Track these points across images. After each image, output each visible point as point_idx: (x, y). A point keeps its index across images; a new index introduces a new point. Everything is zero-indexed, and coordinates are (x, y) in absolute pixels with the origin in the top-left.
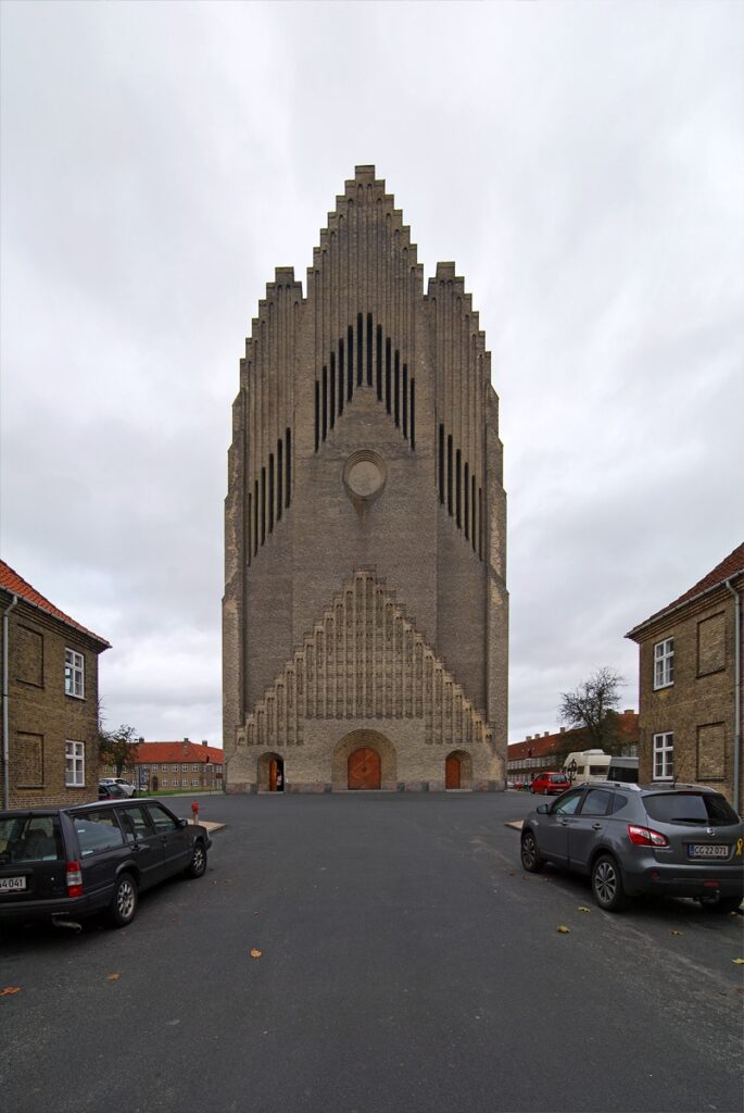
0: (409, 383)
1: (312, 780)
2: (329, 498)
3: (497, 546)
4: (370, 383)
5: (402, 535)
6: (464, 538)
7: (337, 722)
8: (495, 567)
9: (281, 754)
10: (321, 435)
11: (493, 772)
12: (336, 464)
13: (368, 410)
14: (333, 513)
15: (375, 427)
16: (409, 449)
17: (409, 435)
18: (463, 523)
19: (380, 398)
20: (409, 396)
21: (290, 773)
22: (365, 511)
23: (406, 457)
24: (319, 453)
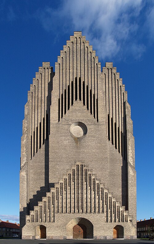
0: (96, 100)
1: (58, 235)
2: (64, 137)
3: (131, 155)
4: (80, 99)
5: (94, 151)
6: (118, 152)
7: (68, 215)
8: (130, 162)
9: (45, 226)
10: (61, 116)
11: (132, 232)
12: (67, 126)
13: (80, 108)
14: (66, 142)
15: (83, 114)
16: (96, 122)
17: (96, 117)
18: (118, 147)
19: (84, 104)
20: (96, 104)
21: (49, 232)
22: (79, 142)
23: (95, 124)
24: (60, 122)
